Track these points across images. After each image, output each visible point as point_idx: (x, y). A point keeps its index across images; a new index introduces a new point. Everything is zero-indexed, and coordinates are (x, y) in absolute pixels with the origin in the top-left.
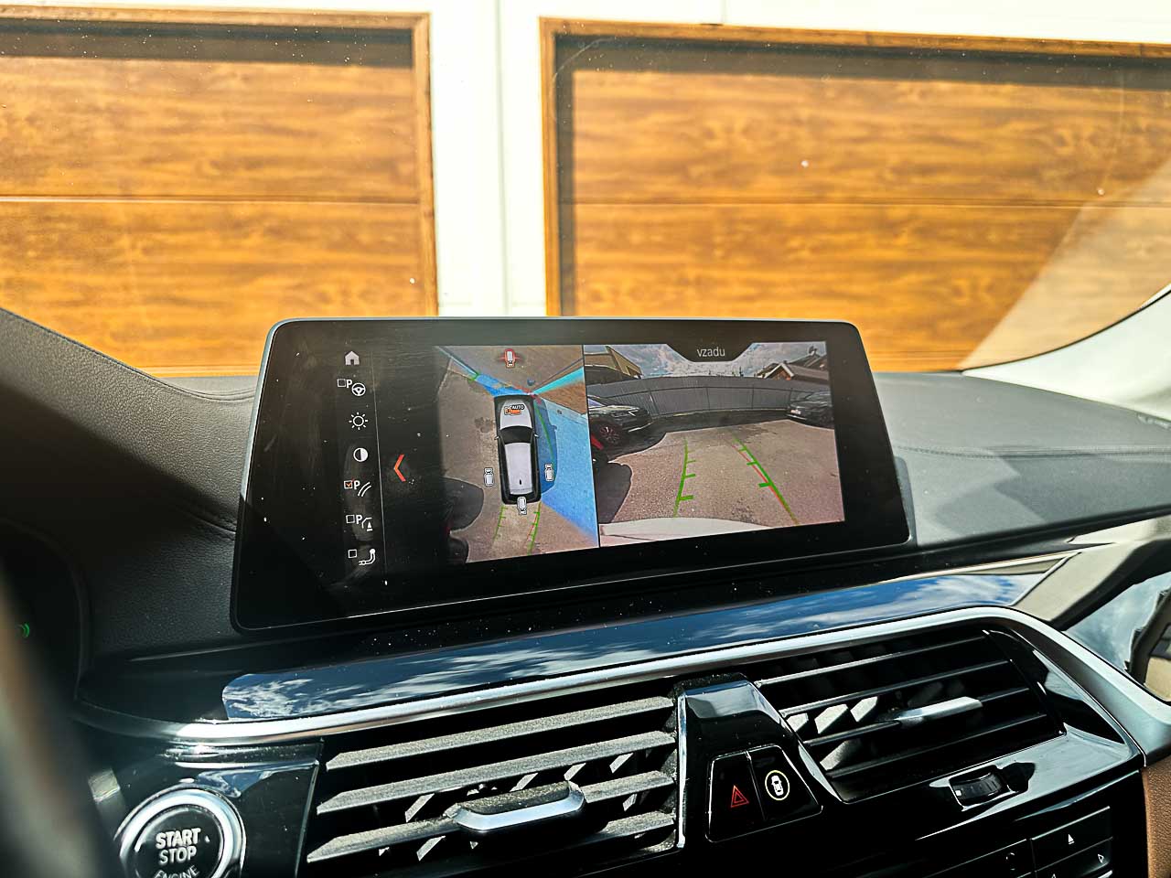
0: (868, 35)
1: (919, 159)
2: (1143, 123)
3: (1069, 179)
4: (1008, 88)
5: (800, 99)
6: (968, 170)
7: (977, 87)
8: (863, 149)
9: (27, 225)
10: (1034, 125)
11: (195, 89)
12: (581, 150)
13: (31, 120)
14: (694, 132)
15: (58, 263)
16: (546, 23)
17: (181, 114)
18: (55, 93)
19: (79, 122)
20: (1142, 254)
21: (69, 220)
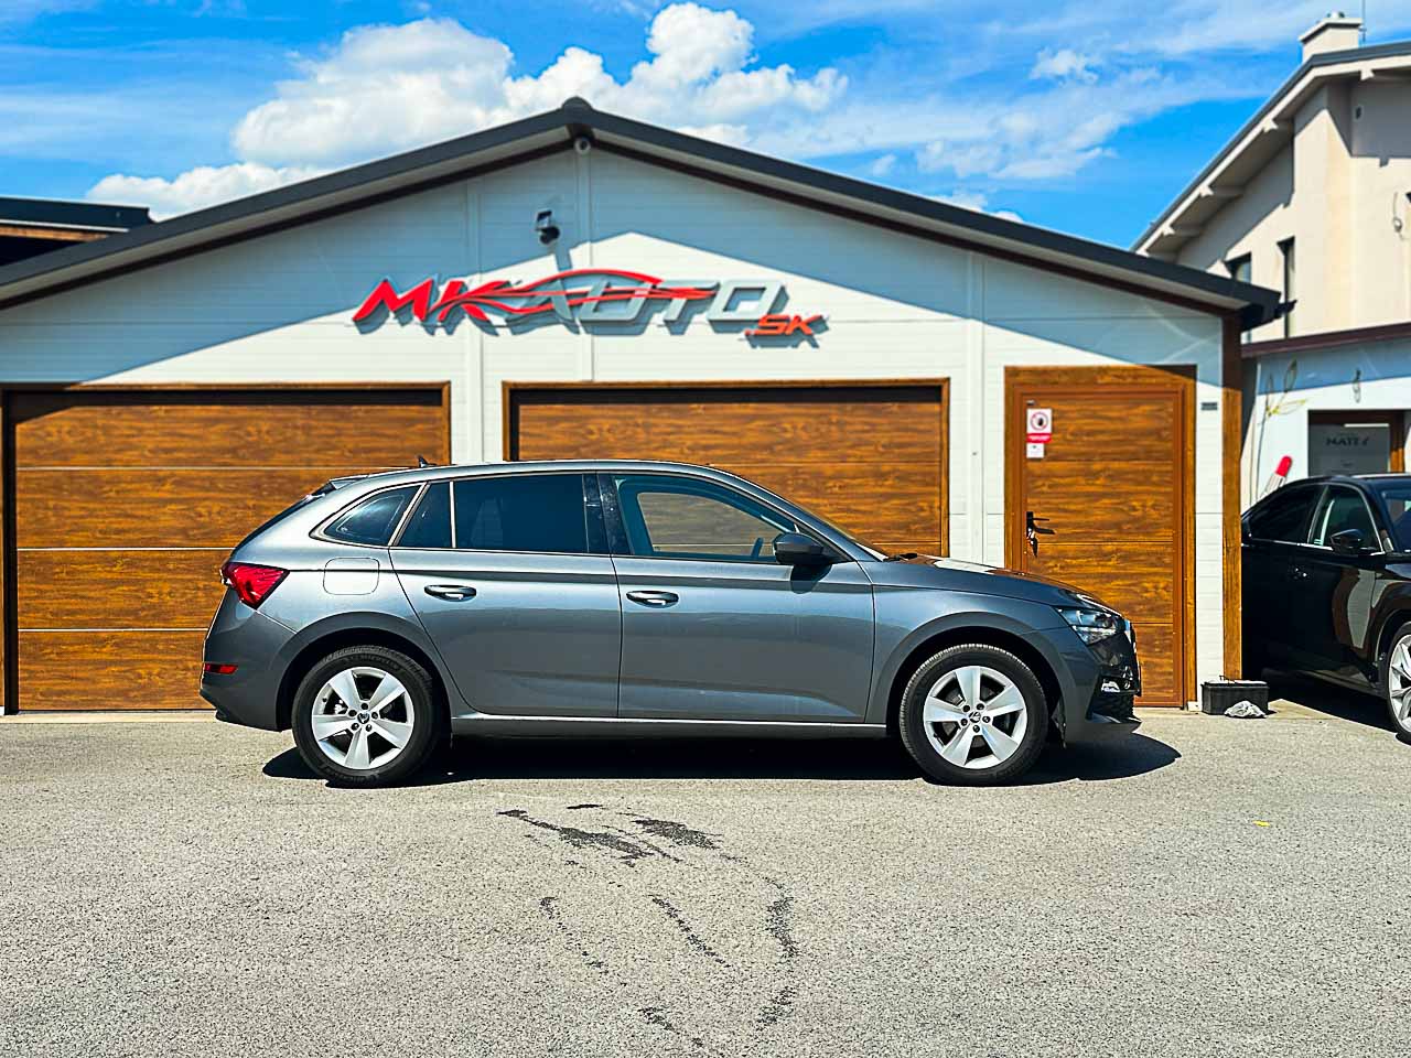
0: (669, 384)
1: (704, 442)
2: (834, 419)
3: (791, 449)
4: (751, 405)
5: (638, 413)
6: (733, 447)
7: (736, 405)
8: (671, 437)
9: (264, 480)
10: (767, 423)
11: (343, 417)
12: (522, 441)
13: (268, 432)
14: (582, 431)
15: (277, 497)
16: (504, 384)
17: (336, 428)
18: (280, 420)
19: (289, 433)
20: (836, 489)
21: (283, 477)
